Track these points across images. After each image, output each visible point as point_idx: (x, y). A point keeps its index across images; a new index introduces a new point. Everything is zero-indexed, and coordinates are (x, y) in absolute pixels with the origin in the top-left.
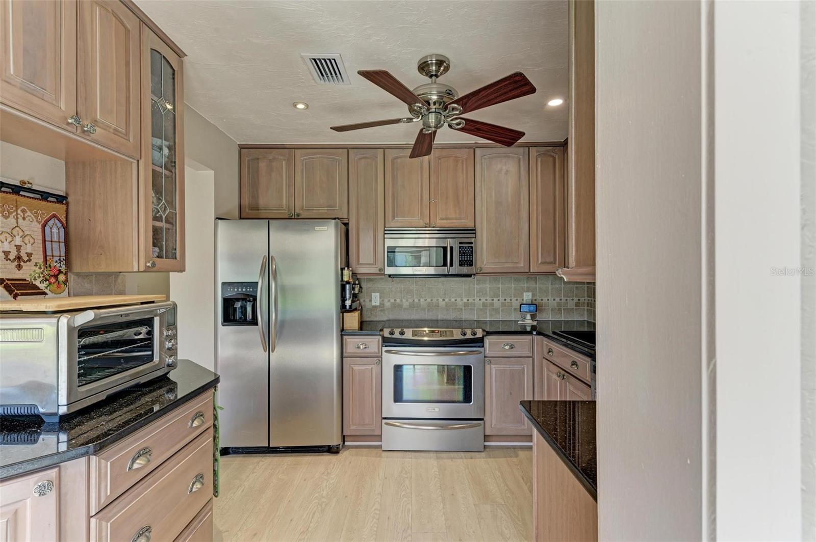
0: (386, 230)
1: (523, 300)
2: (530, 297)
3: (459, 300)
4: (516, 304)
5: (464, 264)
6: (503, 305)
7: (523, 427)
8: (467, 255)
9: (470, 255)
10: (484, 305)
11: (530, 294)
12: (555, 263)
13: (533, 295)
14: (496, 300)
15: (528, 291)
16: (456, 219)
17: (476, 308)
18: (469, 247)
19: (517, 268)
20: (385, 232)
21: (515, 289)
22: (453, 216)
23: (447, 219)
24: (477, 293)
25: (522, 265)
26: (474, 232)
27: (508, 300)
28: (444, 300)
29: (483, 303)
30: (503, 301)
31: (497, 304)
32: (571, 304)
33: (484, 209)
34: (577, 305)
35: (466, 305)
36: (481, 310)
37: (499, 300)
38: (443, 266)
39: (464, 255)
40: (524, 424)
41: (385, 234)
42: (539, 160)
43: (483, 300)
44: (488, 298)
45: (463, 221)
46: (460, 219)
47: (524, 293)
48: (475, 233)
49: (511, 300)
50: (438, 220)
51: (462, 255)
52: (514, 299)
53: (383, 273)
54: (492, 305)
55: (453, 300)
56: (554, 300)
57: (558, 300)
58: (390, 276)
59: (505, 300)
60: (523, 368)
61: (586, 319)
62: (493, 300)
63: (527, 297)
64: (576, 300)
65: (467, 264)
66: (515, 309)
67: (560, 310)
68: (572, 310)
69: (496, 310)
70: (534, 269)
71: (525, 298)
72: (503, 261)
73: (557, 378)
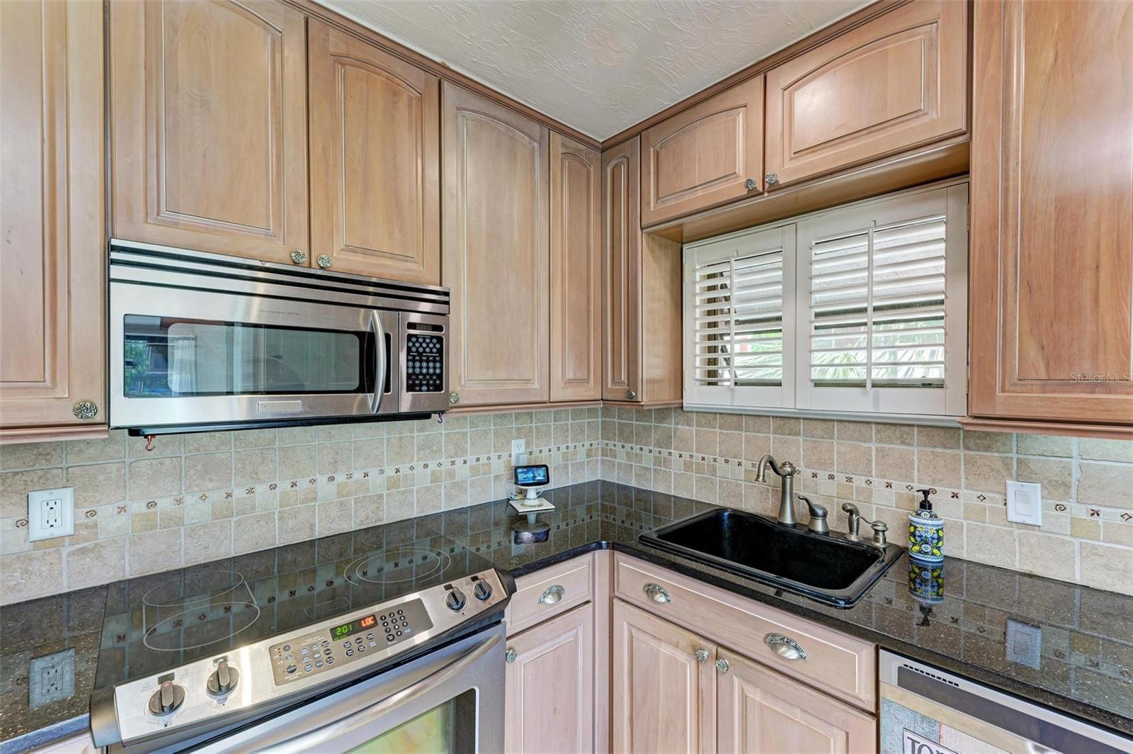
0: (114, 248)
1: (510, 456)
2: (522, 450)
3: (373, 473)
4: (499, 466)
5: (421, 385)
6: (475, 471)
8: (428, 361)
9: (434, 361)
10: (435, 477)
11: (523, 442)
12: (588, 382)
13: (528, 444)
14: (459, 461)
15: (518, 436)
16: (393, 256)
17: (415, 488)
18: (432, 337)
19: (527, 391)
20: (114, 255)
21: (496, 434)
23: (365, 251)
24: (418, 450)
26: (445, 298)
27: (483, 460)
28: (332, 479)
29: (433, 473)
30: (475, 463)
31: (461, 471)
32: (581, 456)
34: (589, 454)
35: (391, 483)
36: (428, 489)
37: (465, 462)
38: (360, 390)
39: (421, 361)
41: (114, 262)
42: (567, 165)
43: (433, 466)
44: (443, 460)
45: (412, 266)
46: (406, 259)
47: (513, 441)
48: (447, 303)
49: (489, 458)
50: (335, 250)
51: (414, 361)
52: (494, 456)
53: (100, 418)
54: (451, 474)
55: (358, 475)
56: (559, 449)
57: (563, 448)
58: (134, 432)
59: (478, 460)
60: (576, 638)
61: (599, 477)
62: (453, 463)
63: (518, 448)
64: (587, 445)
65: (428, 385)
66: (496, 478)
67: (566, 466)
68: (581, 464)
69: (459, 486)
70: (557, 395)
71: (514, 452)
72: (502, 375)
73: (683, 657)
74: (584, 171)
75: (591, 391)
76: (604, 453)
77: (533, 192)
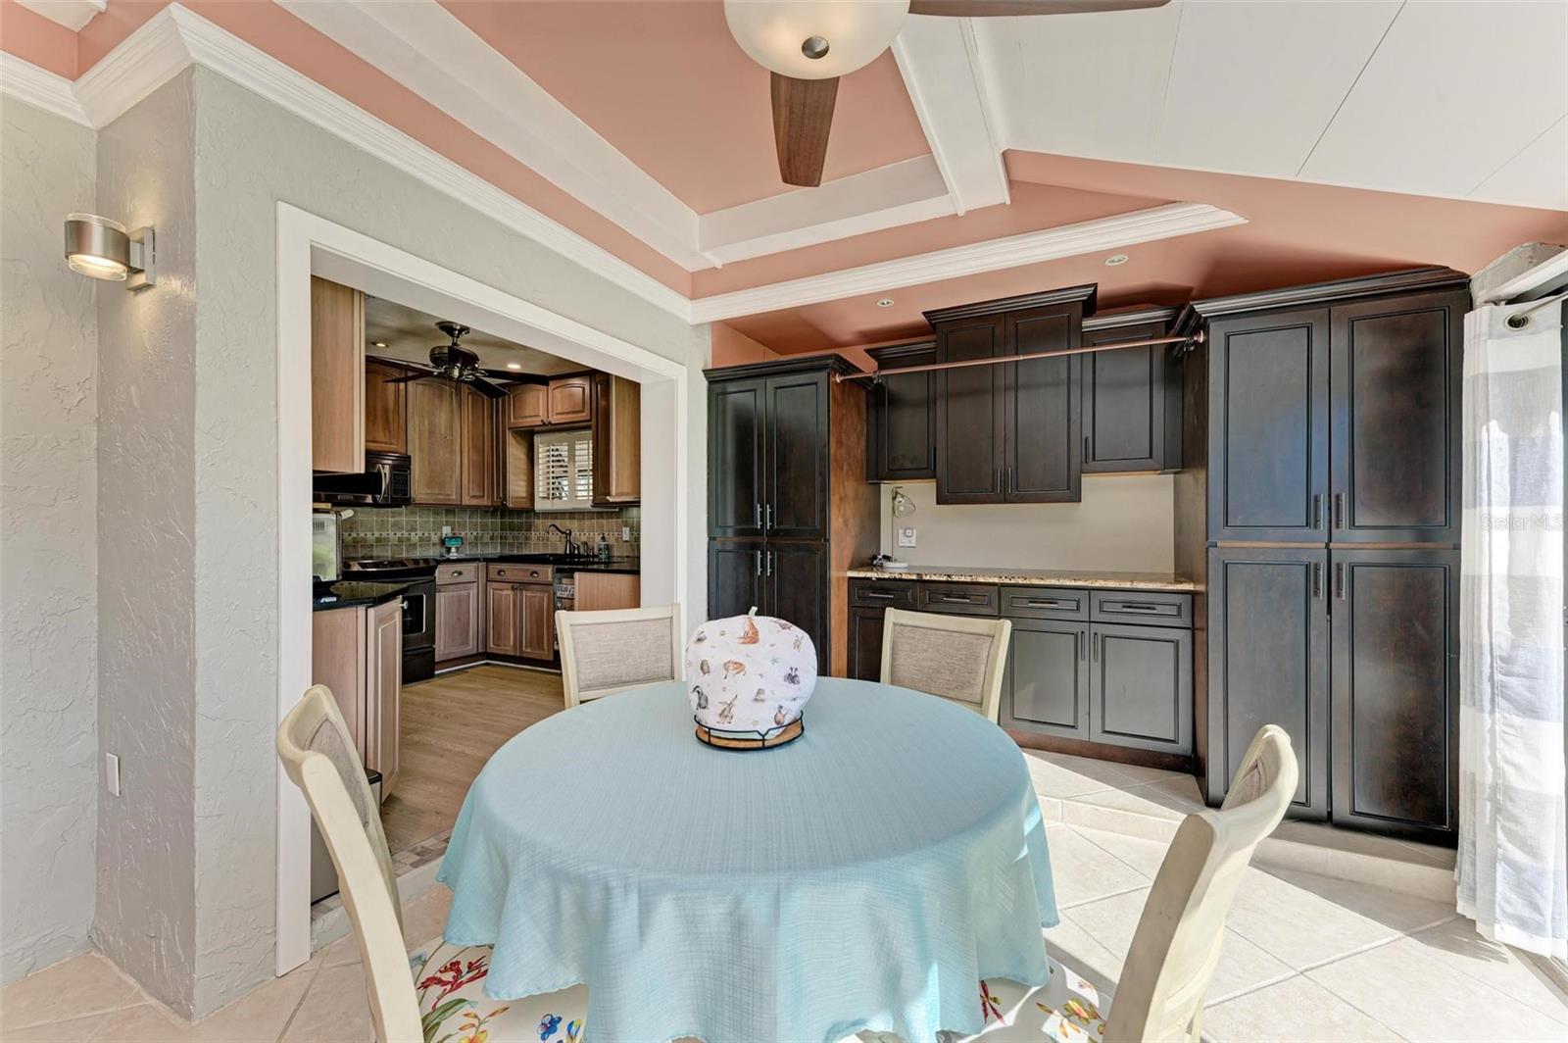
1: (442, 534)
2: (449, 531)
3: (369, 534)
4: (435, 538)
5: (399, 493)
6: (421, 539)
7: (469, 648)
8: (401, 484)
9: (404, 484)
10: (400, 540)
11: (449, 528)
12: (484, 496)
13: (452, 530)
14: (413, 534)
15: (446, 525)
16: (385, 443)
17: (391, 544)
18: (403, 475)
19: (449, 500)
21: (434, 522)
22: (383, 440)
23: (374, 442)
24: (391, 526)
25: (454, 497)
27: (427, 535)
28: (350, 535)
29: (399, 538)
30: (422, 535)
31: (414, 538)
32: (487, 538)
33: (417, 436)
34: (492, 538)
35: (378, 540)
36: (396, 545)
37: (416, 534)
40: (468, 644)
42: (470, 397)
43: (399, 534)
44: (404, 532)
45: (394, 446)
46: (391, 444)
47: (443, 527)
48: (409, 461)
49: (430, 534)
51: (396, 483)
52: (432, 534)
54: (409, 539)
55: (362, 535)
57: (474, 533)
60: (469, 594)
62: (409, 534)
63: (447, 530)
64: (491, 533)
66: (434, 544)
67: (477, 544)
68: (487, 543)
69: (414, 546)
70: (466, 501)
71: (444, 532)
72: (437, 492)
73: (510, 592)
74: (481, 399)
75: (486, 502)
76: (501, 539)
77: (452, 411)
